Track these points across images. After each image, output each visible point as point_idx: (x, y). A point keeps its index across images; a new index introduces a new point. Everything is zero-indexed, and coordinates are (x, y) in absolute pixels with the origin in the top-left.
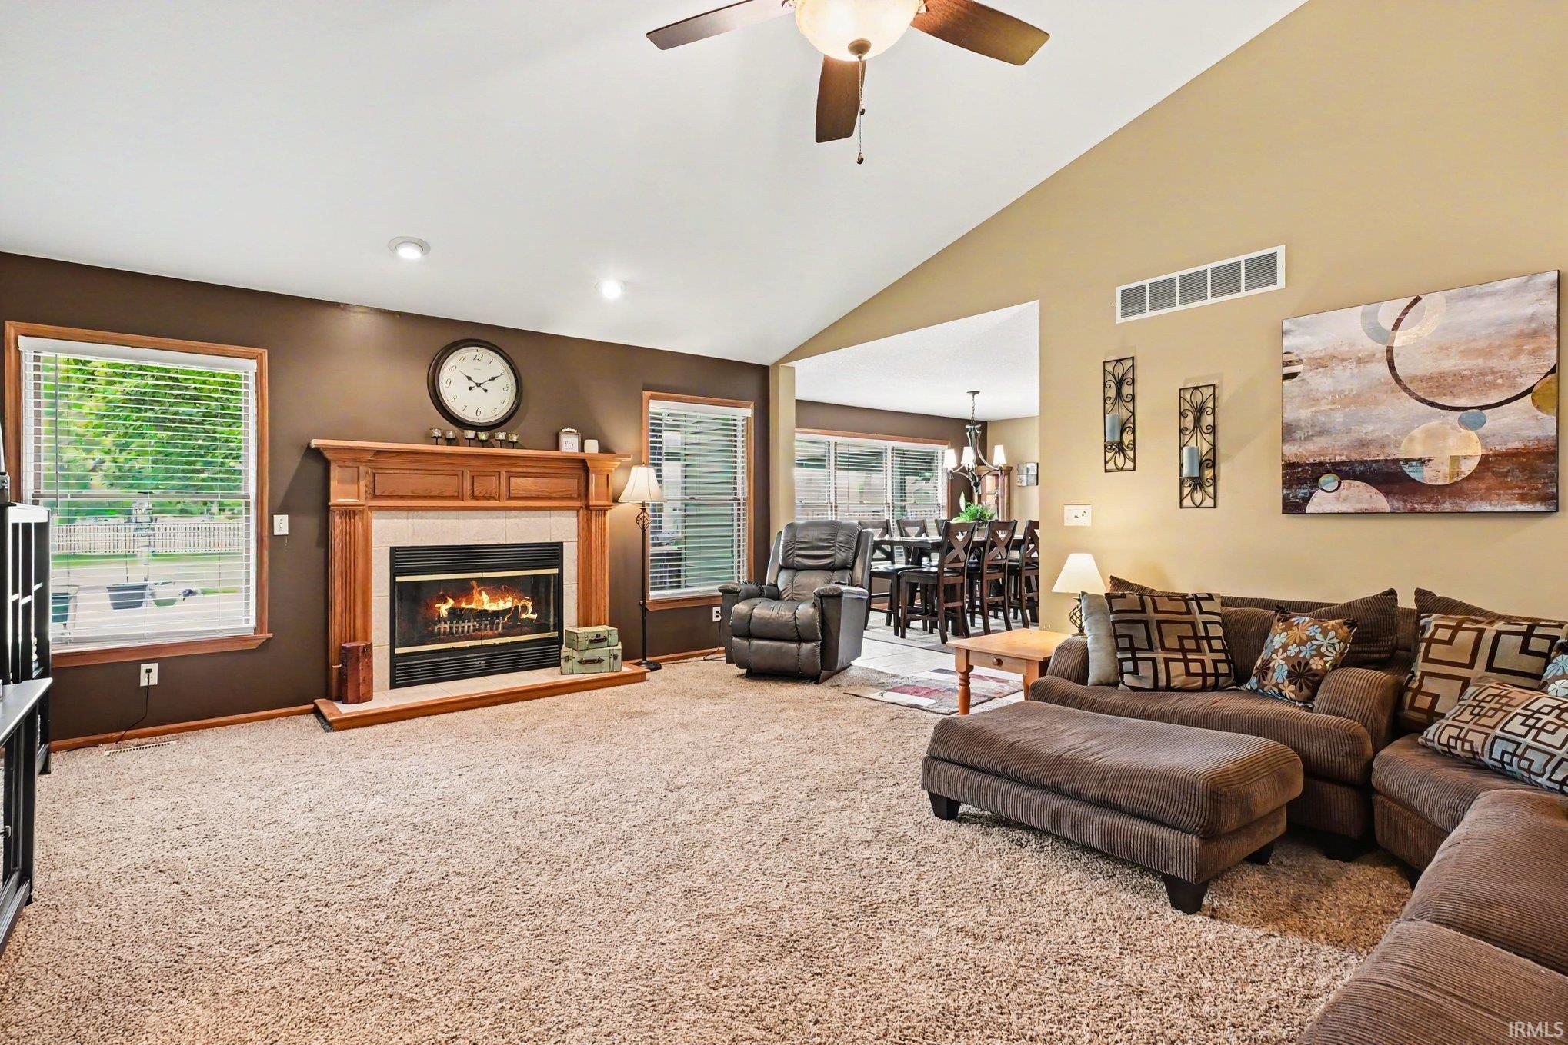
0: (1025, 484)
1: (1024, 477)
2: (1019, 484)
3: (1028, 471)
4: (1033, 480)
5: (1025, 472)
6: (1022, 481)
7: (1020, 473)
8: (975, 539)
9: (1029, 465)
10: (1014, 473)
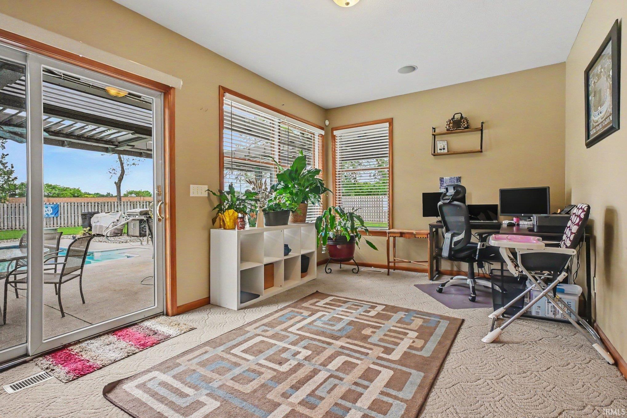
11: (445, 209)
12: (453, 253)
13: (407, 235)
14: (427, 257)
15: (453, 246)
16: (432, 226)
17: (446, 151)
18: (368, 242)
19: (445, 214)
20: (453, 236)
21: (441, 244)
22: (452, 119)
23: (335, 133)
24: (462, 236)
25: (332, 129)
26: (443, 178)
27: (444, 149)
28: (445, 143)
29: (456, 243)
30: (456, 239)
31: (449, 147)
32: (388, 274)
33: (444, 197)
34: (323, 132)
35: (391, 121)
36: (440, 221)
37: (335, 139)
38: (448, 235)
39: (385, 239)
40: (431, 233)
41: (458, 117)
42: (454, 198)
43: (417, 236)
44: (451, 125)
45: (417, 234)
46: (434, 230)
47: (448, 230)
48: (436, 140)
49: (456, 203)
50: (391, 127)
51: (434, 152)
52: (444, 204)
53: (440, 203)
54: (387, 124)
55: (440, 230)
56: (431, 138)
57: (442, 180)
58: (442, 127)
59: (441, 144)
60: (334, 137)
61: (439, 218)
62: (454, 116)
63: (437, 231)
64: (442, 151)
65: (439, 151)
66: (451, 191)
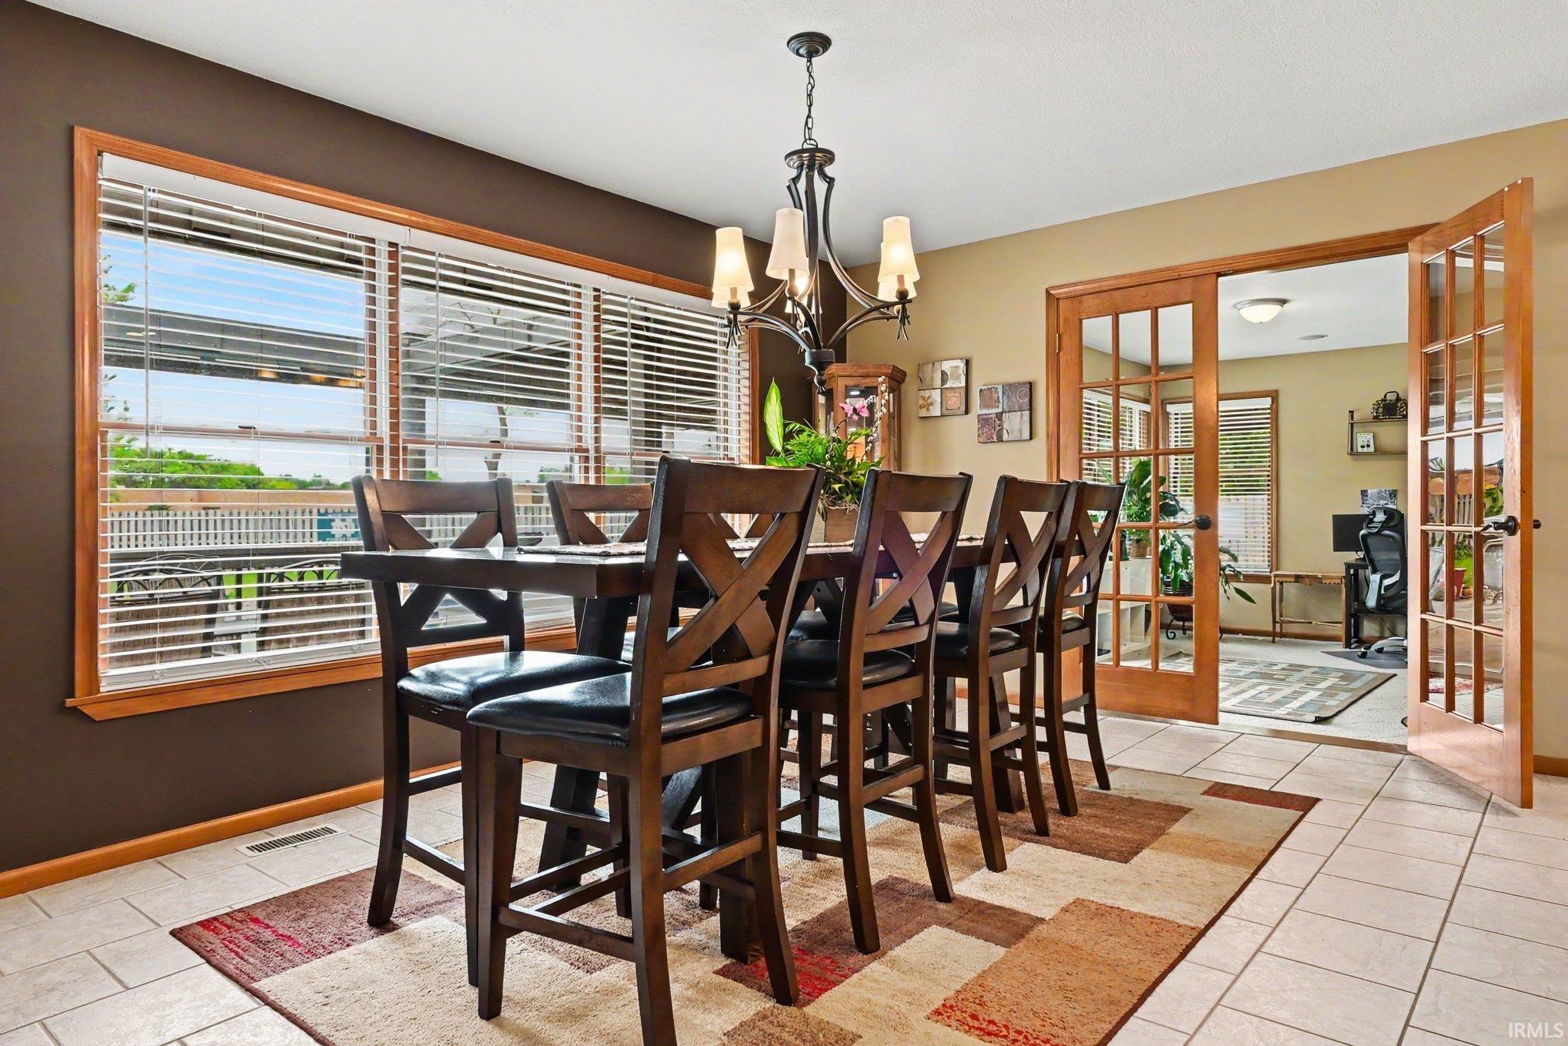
0: (936, 411)
1: (936, 395)
2: (923, 413)
3: (944, 381)
4: (956, 401)
5: (938, 382)
6: (929, 405)
7: (924, 384)
8: (816, 545)
9: (947, 366)
10: (910, 387)
11: (1370, 541)
12: (1382, 602)
13: (1307, 580)
14: (1340, 616)
15: (1383, 592)
16: (1348, 566)
17: (1372, 449)
18: (1238, 591)
19: (1371, 548)
20: (1383, 578)
21: (1362, 594)
22: (1382, 401)
23: (1170, 408)
24: (1396, 578)
25: (1162, 401)
26: (1366, 491)
27: (1368, 446)
28: (1370, 437)
29: (1387, 588)
30: (1387, 582)
31: (1377, 441)
32: (1273, 642)
33: (1369, 523)
34: (1147, 408)
35: (1274, 395)
36: (1363, 559)
37: (1168, 418)
38: (1375, 578)
39: (1268, 588)
40: (1348, 576)
41: (1391, 397)
42: (1385, 525)
43: (1324, 581)
44: (1381, 410)
45: (1324, 577)
46: (1352, 571)
47: (1374, 571)
48: (1355, 430)
49: (1387, 532)
50: (1275, 404)
51: (1352, 449)
52: (1370, 534)
53: (1362, 532)
54: (1269, 400)
55: (1361, 571)
56: (1346, 427)
57: (1364, 493)
58: (1366, 410)
59: (1363, 438)
60: (1167, 415)
61: (1361, 554)
62: (1385, 396)
63: (1356, 574)
64: (1365, 450)
65: (1360, 450)
66: (1380, 517)
